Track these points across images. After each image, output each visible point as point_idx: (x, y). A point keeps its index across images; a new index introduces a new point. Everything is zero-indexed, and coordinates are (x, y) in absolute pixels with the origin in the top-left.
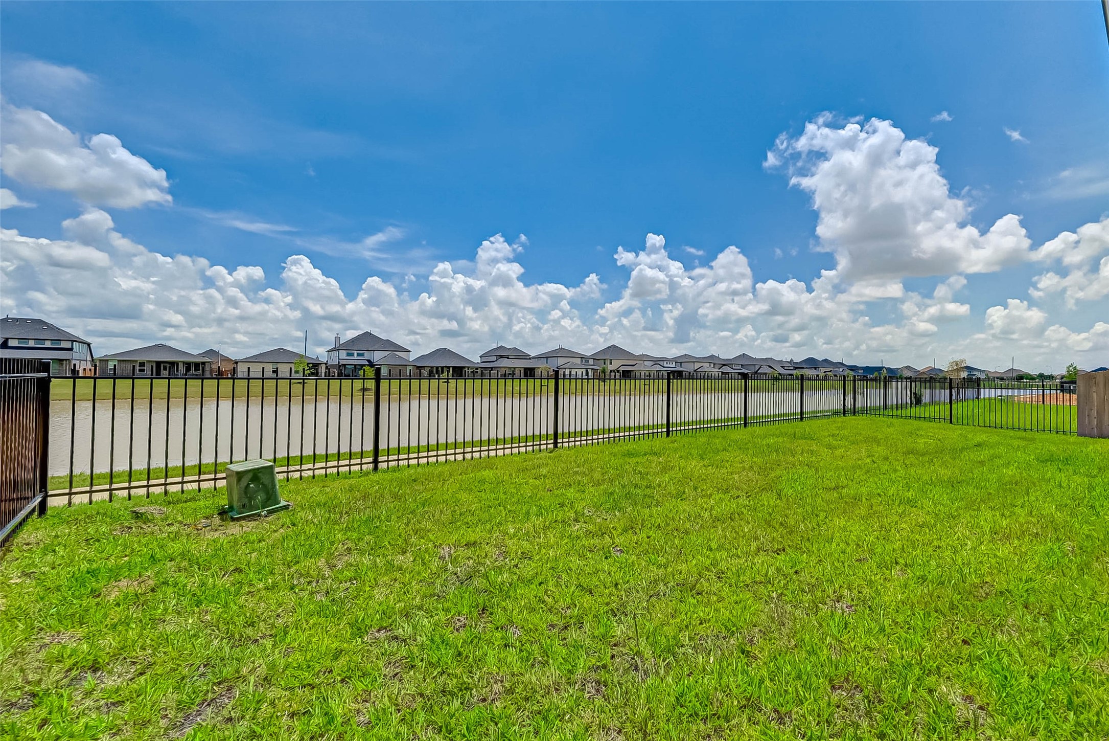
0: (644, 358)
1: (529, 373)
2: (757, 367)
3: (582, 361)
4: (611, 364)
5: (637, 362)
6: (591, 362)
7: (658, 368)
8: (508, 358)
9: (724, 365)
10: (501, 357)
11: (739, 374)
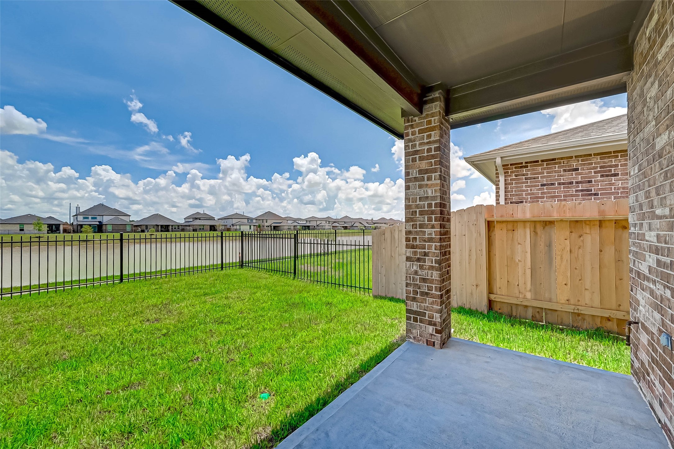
0: (287, 219)
1: (213, 228)
2: (353, 223)
3: (248, 221)
4: (266, 222)
5: (282, 221)
6: (254, 221)
7: (295, 224)
8: (200, 219)
9: (335, 222)
10: (196, 219)
11: (343, 227)
